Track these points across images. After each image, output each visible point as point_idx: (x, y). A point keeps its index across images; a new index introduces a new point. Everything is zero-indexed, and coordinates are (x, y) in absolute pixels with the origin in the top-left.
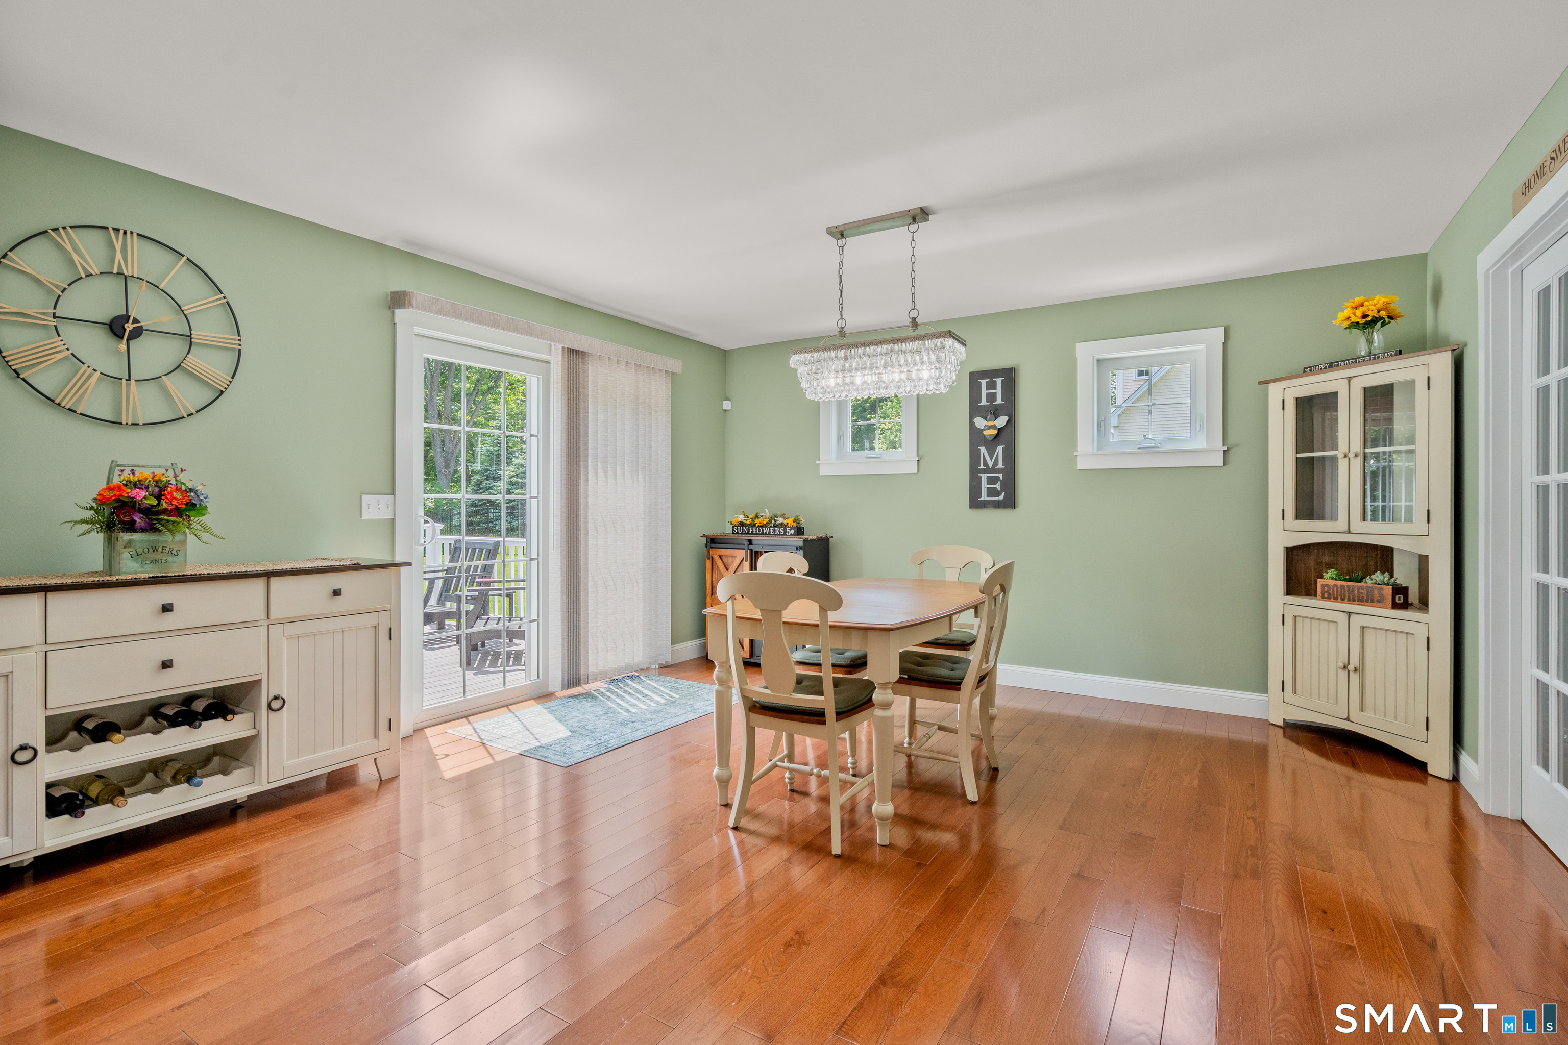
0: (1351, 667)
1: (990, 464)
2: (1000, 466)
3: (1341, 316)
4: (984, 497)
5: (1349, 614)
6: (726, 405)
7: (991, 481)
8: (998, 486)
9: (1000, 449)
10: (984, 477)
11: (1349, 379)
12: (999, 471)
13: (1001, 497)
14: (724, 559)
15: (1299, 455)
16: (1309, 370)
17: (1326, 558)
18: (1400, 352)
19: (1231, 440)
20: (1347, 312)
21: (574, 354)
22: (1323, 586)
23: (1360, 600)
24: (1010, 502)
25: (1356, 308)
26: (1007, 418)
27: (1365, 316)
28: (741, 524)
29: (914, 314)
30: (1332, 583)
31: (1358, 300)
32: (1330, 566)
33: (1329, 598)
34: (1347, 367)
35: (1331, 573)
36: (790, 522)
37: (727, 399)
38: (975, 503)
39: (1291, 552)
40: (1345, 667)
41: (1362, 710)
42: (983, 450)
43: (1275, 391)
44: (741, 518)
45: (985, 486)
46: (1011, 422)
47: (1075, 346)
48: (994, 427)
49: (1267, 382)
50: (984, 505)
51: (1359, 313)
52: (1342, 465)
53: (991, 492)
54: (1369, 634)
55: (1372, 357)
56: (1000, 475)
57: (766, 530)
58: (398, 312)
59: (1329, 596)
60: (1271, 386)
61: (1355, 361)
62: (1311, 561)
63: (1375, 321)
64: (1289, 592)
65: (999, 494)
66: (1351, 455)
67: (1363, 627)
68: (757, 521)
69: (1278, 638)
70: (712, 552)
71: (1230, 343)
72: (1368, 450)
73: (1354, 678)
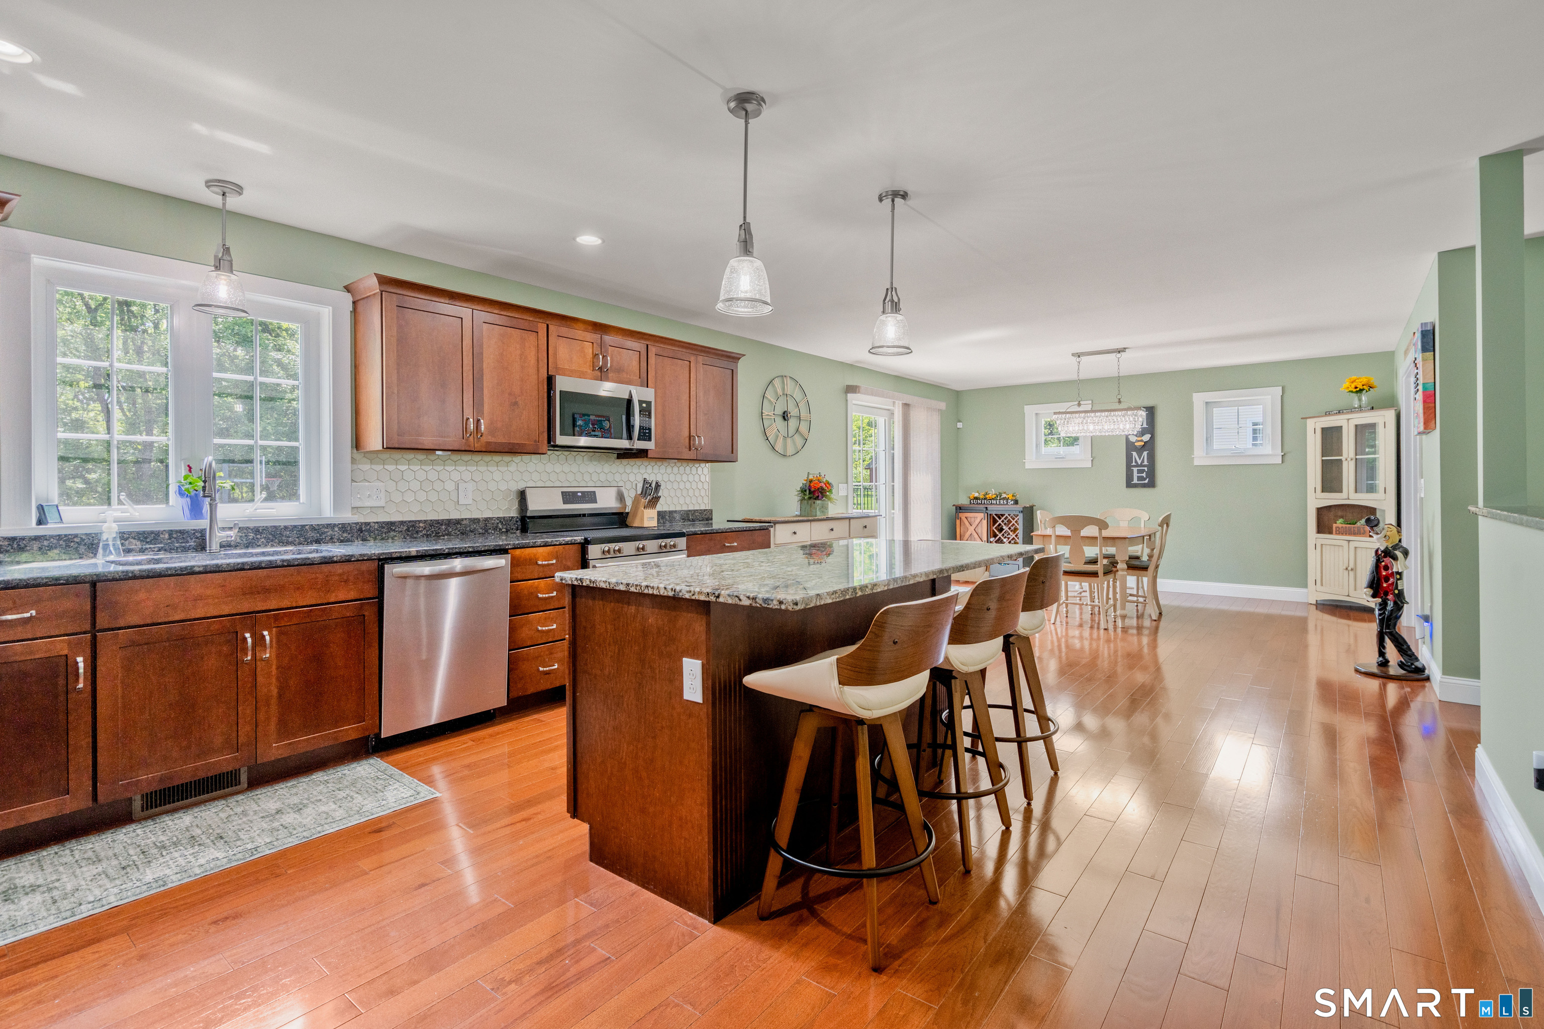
0: (1349, 568)
1: (1139, 462)
2: (1146, 463)
3: (1345, 386)
4: (1135, 481)
5: (1349, 541)
6: (960, 425)
7: (1139, 472)
8: (1144, 475)
9: (1145, 453)
10: (1135, 470)
11: (1348, 420)
12: (1145, 466)
13: (1146, 481)
14: (969, 519)
15: (1324, 458)
16: (1328, 414)
17: (1340, 513)
18: (1372, 408)
19: (1287, 449)
20: (1347, 384)
21: (906, 406)
22: (1336, 528)
23: (1354, 534)
24: (1152, 484)
25: (1352, 382)
26: (1150, 436)
27: (1356, 388)
28: (976, 498)
29: (1119, 397)
30: (1340, 526)
31: (1354, 377)
32: (1342, 517)
33: (1339, 534)
34: (1348, 413)
35: (1341, 520)
36: (1010, 496)
37: (960, 421)
38: (1130, 484)
39: (1319, 510)
40: (1347, 569)
41: (1355, 590)
42: (1134, 454)
43: (1310, 424)
44: (976, 495)
45: (1136, 475)
46: (1153, 438)
47: (1192, 396)
48: (1142, 441)
49: (1306, 418)
50: (1136, 486)
51: (1353, 386)
52: (1345, 464)
53: (1139, 478)
54: (1359, 551)
55: (1360, 409)
56: (1146, 469)
57: (994, 502)
58: (849, 395)
59: (1340, 532)
60: (1309, 421)
61: (1351, 410)
62: (1331, 515)
63: (1361, 390)
64: (1319, 532)
65: (1145, 479)
66: (1349, 459)
67: (1356, 548)
68: (987, 496)
69: (1313, 557)
70: (960, 515)
71: (1285, 395)
72: (1357, 457)
73: (1352, 573)
